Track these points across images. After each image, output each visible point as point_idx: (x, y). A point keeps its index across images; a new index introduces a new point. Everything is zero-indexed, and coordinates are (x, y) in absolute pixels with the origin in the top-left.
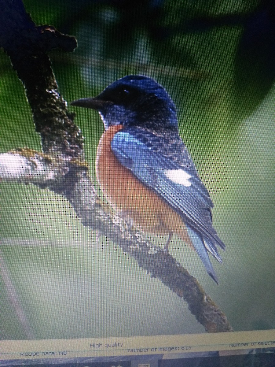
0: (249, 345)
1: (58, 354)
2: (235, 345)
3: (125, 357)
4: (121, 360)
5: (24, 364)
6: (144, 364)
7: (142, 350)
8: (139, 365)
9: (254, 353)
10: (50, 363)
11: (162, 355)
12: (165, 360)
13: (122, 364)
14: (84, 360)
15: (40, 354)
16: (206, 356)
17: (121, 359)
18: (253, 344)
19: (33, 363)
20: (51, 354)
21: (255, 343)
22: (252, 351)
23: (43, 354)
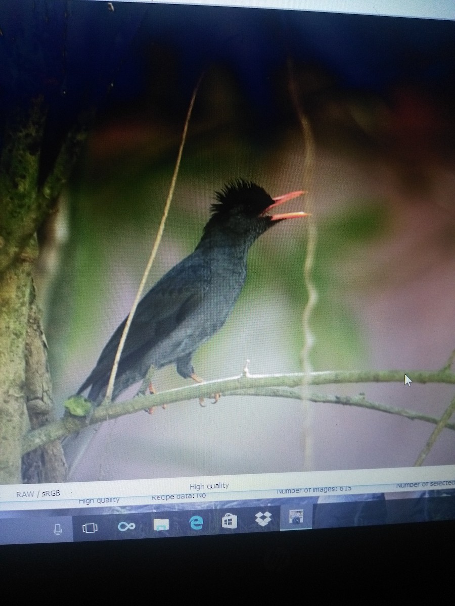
0: (420, 485)
1: (195, 496)
2: (403, 486)
3: (274, 500)
4: (269, 505)
5: (155, 511)
6: (297, 510)
7: (293, 491)
8: (290, 511)
9: (427, 496)
10: (187, 509)
11: (318, 497)
12: (320, 504)
13: (270, 509)
14: (227, 504)
15: (175, 497)
16: (369, 500)
17: (269, 503)
18: (425, 484)
19: (166, 509)
20: (188, 496)
21: (427, 483)
22: (424, 493)
23: (179, 497)
